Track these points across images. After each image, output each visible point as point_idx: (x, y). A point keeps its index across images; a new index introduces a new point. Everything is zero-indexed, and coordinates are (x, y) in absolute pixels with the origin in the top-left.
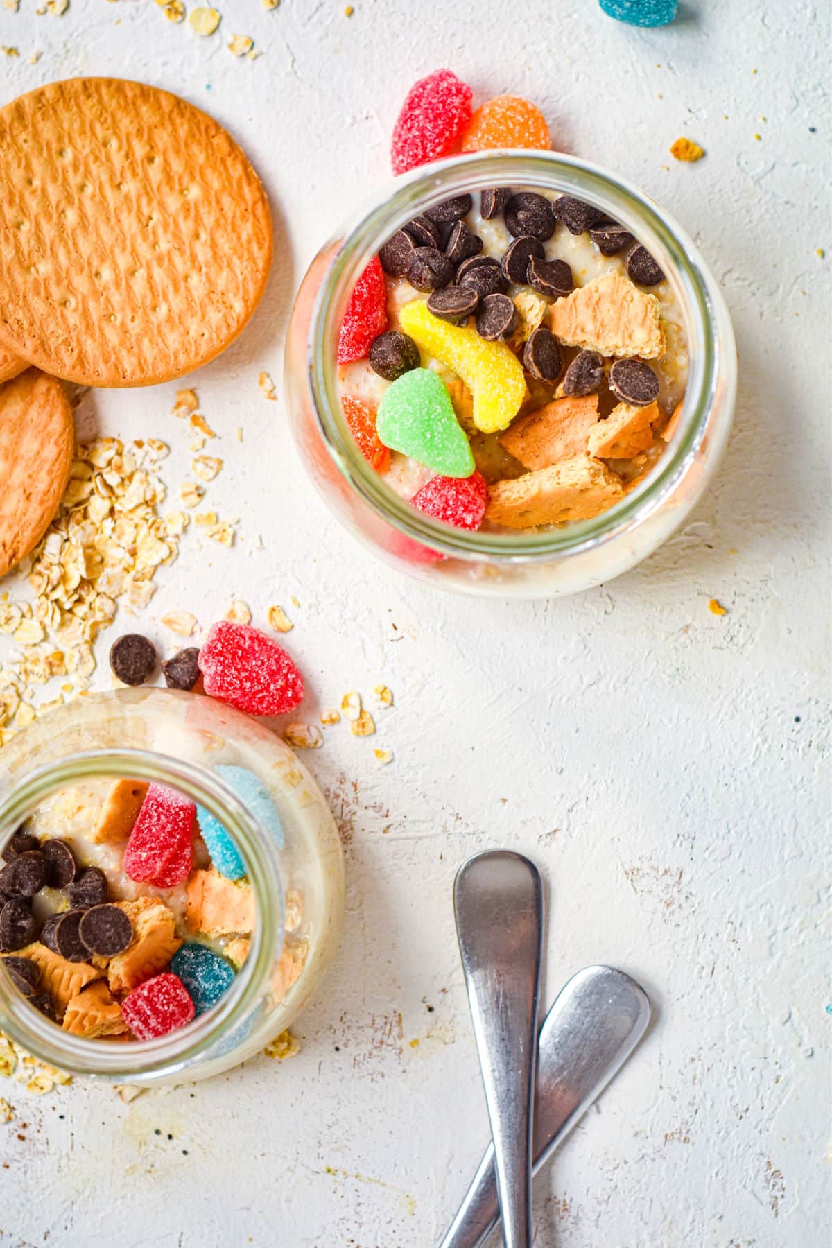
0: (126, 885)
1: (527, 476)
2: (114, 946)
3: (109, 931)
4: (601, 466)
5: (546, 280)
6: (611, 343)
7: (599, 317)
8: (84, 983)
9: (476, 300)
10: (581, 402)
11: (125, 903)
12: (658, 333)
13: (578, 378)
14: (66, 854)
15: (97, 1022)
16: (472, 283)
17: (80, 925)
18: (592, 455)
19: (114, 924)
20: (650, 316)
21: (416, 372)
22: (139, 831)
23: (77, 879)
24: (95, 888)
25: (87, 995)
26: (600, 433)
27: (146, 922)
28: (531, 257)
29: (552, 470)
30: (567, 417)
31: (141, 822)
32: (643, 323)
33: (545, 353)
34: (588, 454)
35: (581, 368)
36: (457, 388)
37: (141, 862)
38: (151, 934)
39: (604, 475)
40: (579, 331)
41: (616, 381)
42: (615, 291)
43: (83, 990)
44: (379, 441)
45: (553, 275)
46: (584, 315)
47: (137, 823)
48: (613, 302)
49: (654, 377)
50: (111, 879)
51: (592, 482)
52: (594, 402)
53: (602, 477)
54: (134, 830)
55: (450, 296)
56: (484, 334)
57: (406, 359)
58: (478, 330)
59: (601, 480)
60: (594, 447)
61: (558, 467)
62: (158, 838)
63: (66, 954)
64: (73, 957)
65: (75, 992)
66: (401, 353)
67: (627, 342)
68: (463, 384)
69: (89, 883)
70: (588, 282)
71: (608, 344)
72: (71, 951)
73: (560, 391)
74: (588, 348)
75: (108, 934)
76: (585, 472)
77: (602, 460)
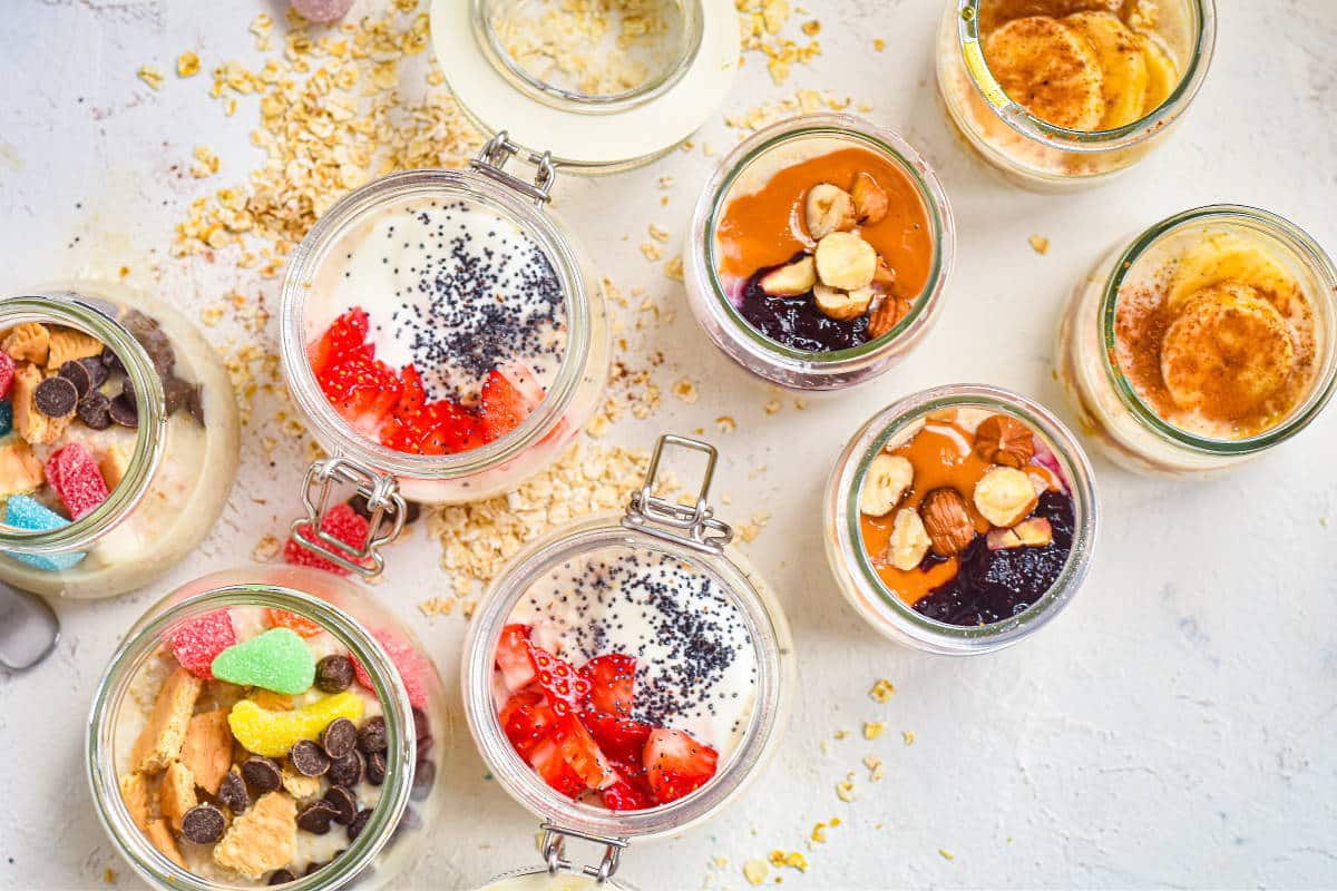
0: (77, 436)
1: (190, 711)
2: (43, 392)
3: (54, 398)
4: (164, 765)
5: (313, 812)
6: (239, 827)
7: (264, 831)
8: (51, 354)
9: (330, 754)
10: (217, 780)
11: (67, 423)
12: (228, 864)
13: (233, 785)
14: (128, 422)
15: (18, 339)
16: (345, 759)
17: (74, 388)
18: (173, 763)
19: (54, 406)
20: (243, 867)
21: (311, 680)
22: (95, 475)
23: (107, 413)
24: (91, 417)
25: (43, 350)
26: (184, 777)
27: (37, 426)
28: (339, 812)
29: (183, 730)
30: (213, 764)
31: (99, 482)
32: (240, 858)
33: (264, 776)
34: (177, 761)
35: (238, 791)
36: (286, 704)
37: (74, 459)
38: (28, 420)
39: (158, 763)
40: (263, 811)
41: (210, 810)
42: (278, 855)
43: (49, 350)
44: (285, 626)
45: (315, 819)
46: (273, 822)
47: (101, 479)
48: (270, 847)
49: (200, 841)
50: (89, 430)
51: (156, 751)
52: (211, 789)
53: (156, 760)
54: (99, 473)
55: (345, 738)
56: (303, 743)
57: (327, 680)
58: (310, 742)
59: (154, 758)
60: (179, 769)
61: (182, 735)
62: (77, 482)
63: (73, 364)
64: (68, 366)
65: (52, 345)
66: (333, 680)
67: (233, 839)
68: (287, 710)
69: (97, 417)
70: (298, 839)
71: (241, 826)
72: (71, 369)
73: (236, 768)
74: (247, 810)
75: (53, 396)
76: (164, 750)
77: (167, 768)
